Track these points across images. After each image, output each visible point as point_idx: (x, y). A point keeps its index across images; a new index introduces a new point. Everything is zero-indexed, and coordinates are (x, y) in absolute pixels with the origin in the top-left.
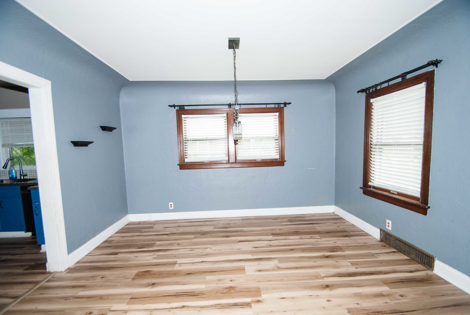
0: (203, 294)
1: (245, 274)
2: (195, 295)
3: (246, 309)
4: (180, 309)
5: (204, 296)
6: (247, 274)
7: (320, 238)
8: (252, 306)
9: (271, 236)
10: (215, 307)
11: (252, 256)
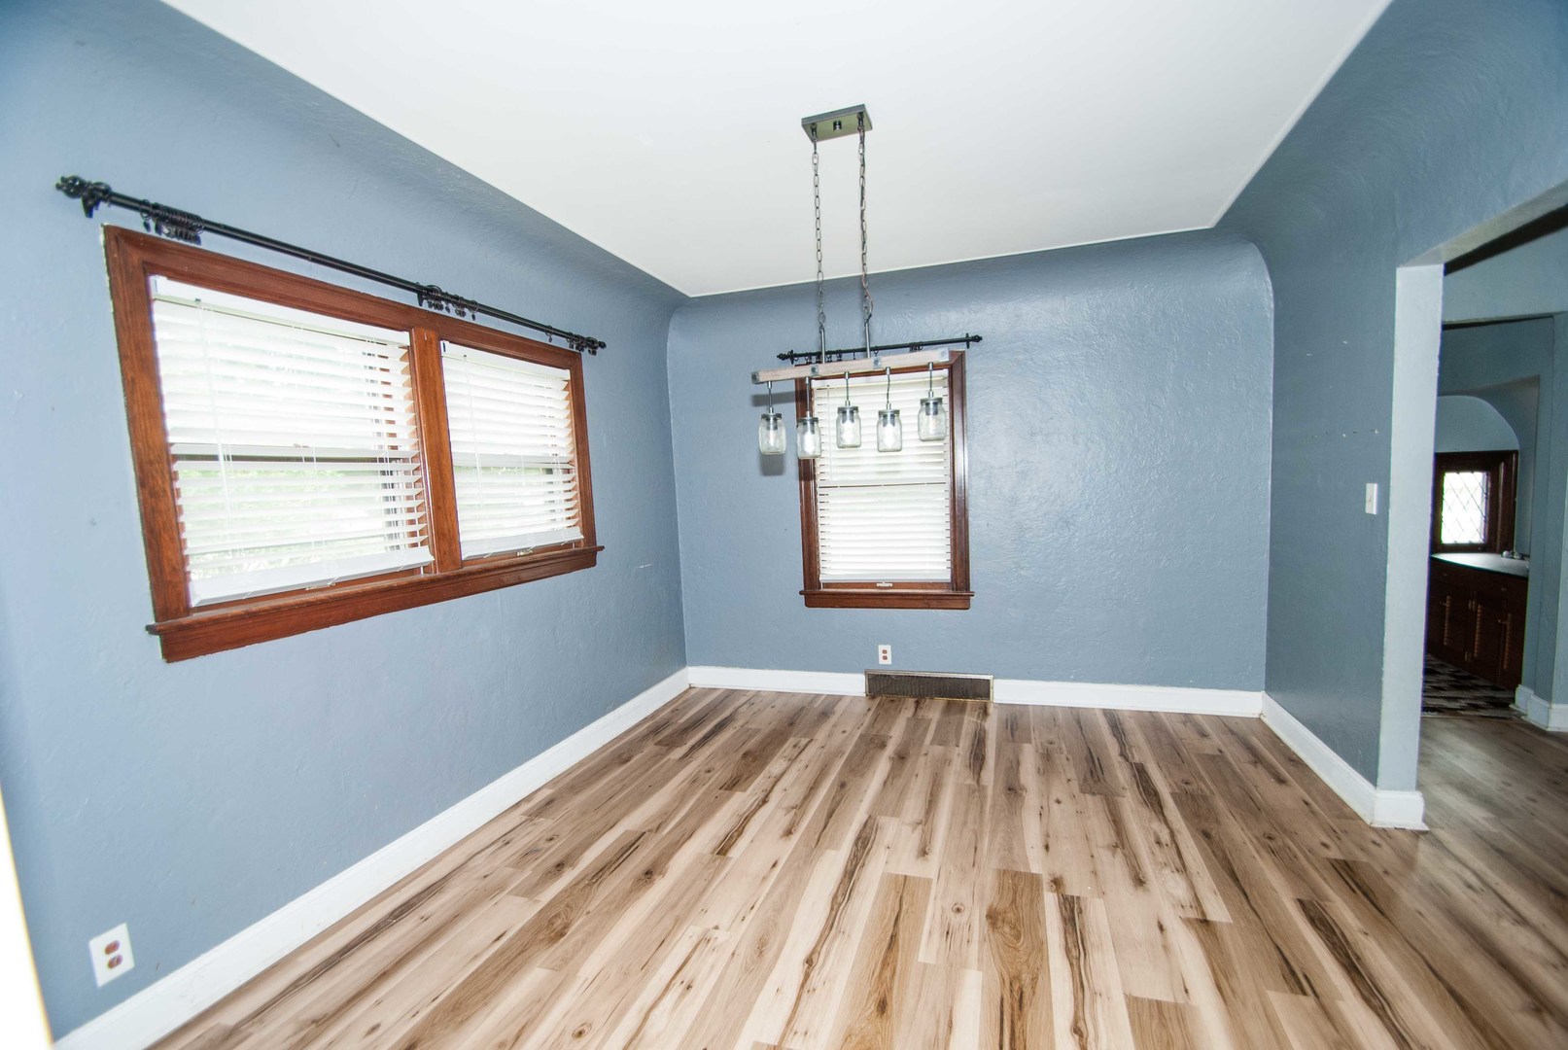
0: (1015, 978)
1: (929, 881)
2: (1017, 997)
3: (1086, 907)
4: (1091, 1039)
5: (1026, 978)
6: (933, 876)
7: (807, 740)
8: (1076, 894)
9: (728, 798)
10: (1079, 959)
11: (837, 847)
